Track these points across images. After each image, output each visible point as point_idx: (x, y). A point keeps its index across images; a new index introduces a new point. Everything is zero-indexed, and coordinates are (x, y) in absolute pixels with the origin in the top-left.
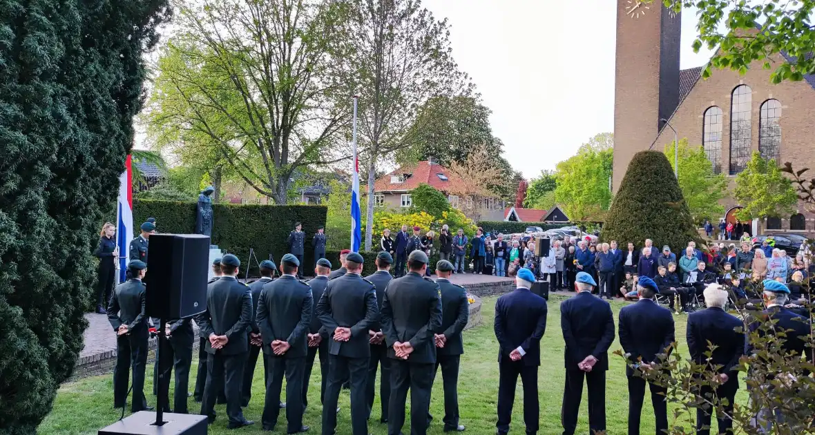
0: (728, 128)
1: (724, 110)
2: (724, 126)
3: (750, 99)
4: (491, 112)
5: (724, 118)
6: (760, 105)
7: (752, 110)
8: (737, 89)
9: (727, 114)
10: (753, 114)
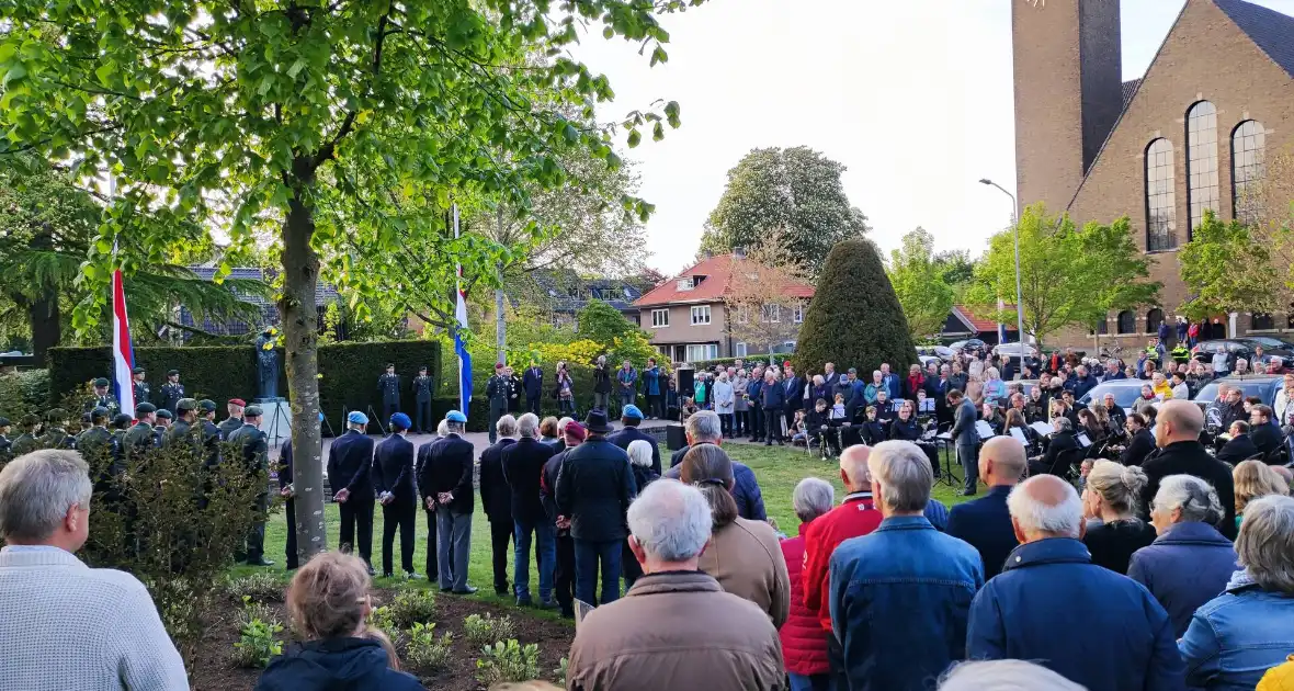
0: (1183, 171)
1: (1175, 144)
2: (1177, 169)
3: (1214, 123)
4: (845, 169)
5: (1177, 154)
6: (1230, 131)
7: (1219, 139)
8: (1195, 108)
9: (1181, 149)
10: (1220, 146)
